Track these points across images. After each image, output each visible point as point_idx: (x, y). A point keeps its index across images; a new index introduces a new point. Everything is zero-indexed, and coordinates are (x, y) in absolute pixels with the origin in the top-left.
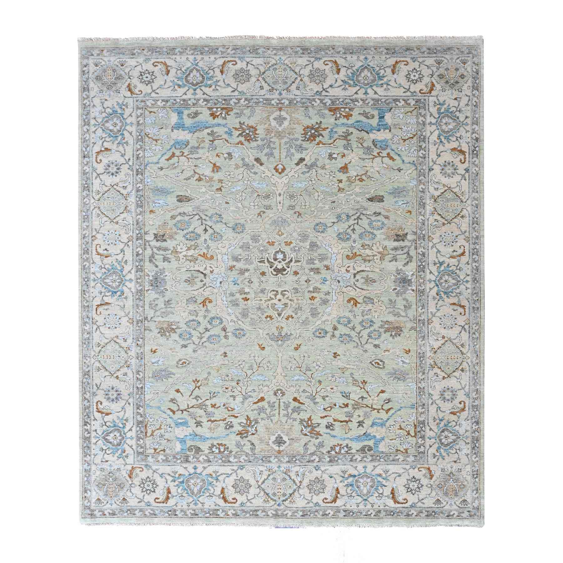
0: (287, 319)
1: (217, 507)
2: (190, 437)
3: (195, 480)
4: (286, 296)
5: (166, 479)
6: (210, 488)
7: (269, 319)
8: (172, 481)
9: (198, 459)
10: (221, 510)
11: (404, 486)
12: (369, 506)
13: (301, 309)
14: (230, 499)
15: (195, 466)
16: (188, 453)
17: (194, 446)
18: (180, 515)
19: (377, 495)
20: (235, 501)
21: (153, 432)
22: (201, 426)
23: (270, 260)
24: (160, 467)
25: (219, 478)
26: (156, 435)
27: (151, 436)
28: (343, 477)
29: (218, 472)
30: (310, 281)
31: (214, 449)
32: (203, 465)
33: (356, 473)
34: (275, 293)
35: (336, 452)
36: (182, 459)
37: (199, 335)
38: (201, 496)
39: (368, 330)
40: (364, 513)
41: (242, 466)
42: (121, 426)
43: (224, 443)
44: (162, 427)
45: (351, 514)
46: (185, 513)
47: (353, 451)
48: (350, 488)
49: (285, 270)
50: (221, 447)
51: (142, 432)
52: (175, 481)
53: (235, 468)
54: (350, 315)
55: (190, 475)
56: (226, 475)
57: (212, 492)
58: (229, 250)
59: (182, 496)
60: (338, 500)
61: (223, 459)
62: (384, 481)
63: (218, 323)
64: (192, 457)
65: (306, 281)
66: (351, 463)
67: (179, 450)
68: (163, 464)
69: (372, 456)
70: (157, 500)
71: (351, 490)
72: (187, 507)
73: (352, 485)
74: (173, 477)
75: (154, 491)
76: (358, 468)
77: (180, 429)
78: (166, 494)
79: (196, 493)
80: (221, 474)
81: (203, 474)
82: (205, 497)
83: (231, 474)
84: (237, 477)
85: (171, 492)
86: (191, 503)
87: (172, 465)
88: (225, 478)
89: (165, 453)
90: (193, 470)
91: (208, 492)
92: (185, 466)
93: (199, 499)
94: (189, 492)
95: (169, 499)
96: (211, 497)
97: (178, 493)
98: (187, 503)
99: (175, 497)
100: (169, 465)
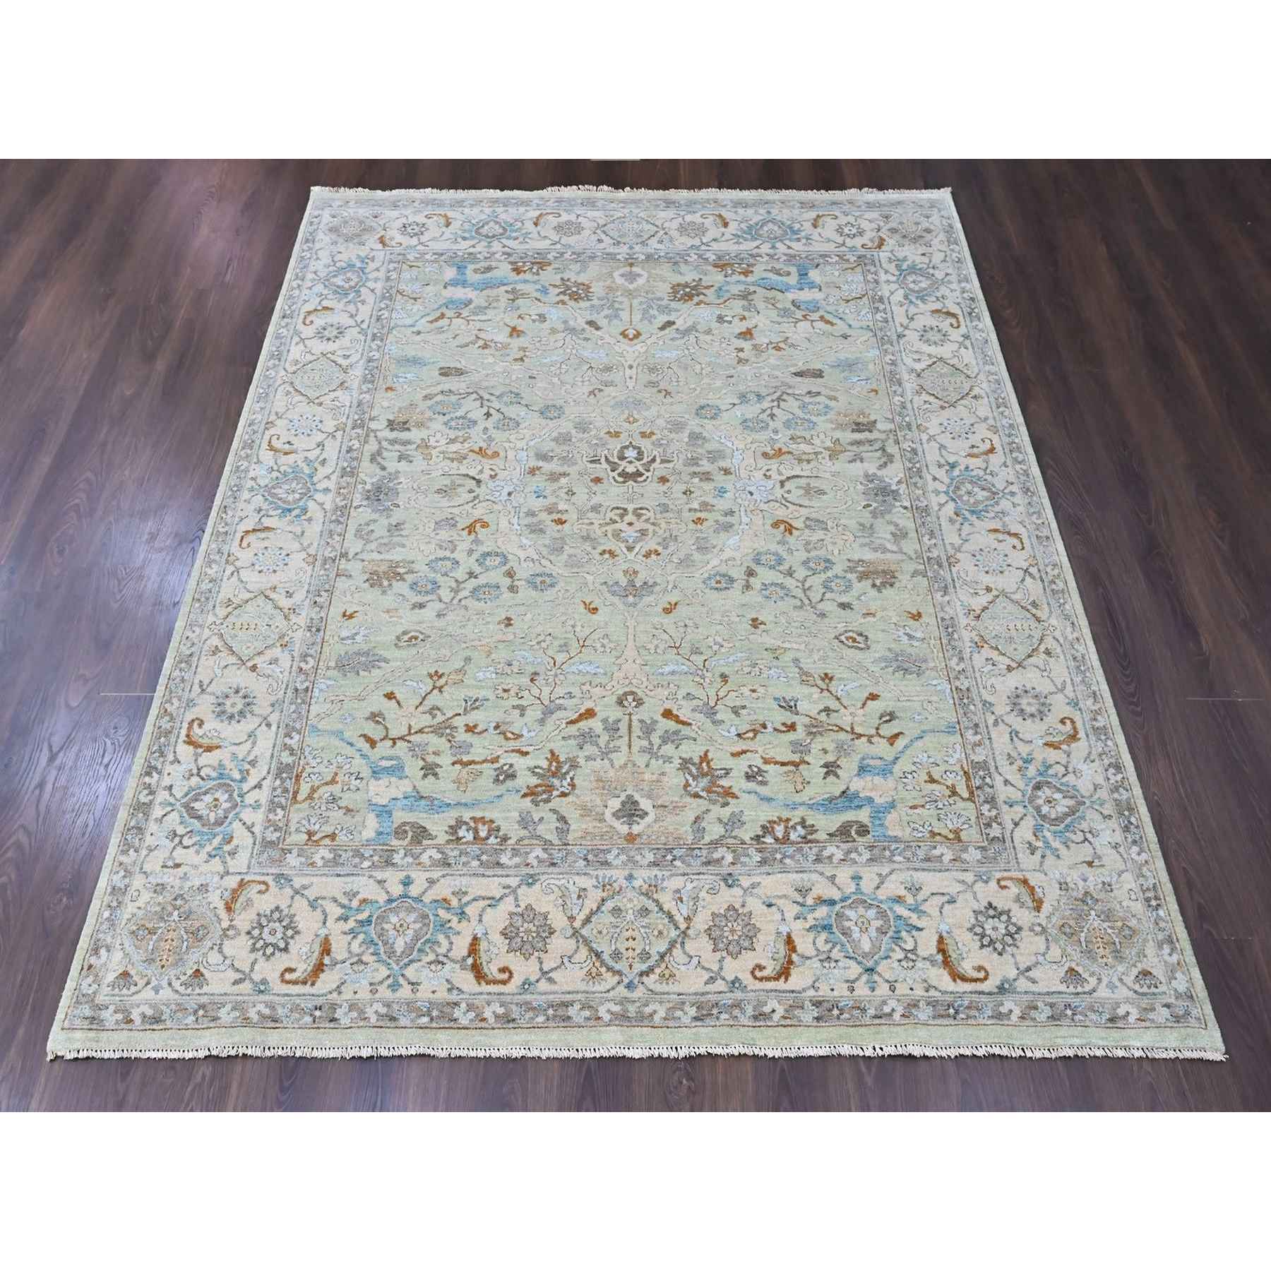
0: (647, 555)
1: (454, 997)
2: (405, 802)
3: (402, 915)
4: (644, 518)
5: (324, 912)
6: (441, 938)
7: (607, 556)
8: (339, 919)
9: (417, 857)
10: (463, 1005)
11: (970, 930)
12: (883, 989)
13: (676, 540)
14: (492, 970)
15: (408, 877)
16: (395, 842)
17: (413, 825)
18: (345, 1021)
19: (901, 955)
20: (506, 976)
21: (314, 790)
22: (435, 775)
23: (611, 459)
24: (315, 880)
25: (468, 910)
26: (320, 798)
27: (306, 799)
28: (802, 905)
29: (465, 893)
30: (691, 492)
31: (461, 833)
32: (428, 875)
33: (836, 895)
34: (618, 512)
35: (777, 839)
36: (376, 858)
37: (454, 585)
38: (411, 961)
39: (823, 576)
40: (872, 1012)
41: (532, 876)
42: (237, 776)
43: (488, 815)
44: (337, 779)
45: (836, 1012)
46: (362, 1012)
47: (821, 836)
48: (824, 936)
49: (641, 475)
50: (480, 826)
51: (286, 790)
53: (514, 882)
54: (781, 550)
55: (390, 901)
56: (488, 902)
57: (443, 950)
58: (532, 443)
59: (360, 962)
60: (794, 972)
61: (484, 858)
62: (914, 916)
63: (497, 563)
64: (402, 852)
65: (685, 493)
66: (819, 867)
67: (372, 835)
68: (326, 871)
69: (871, 848)
70: (288, 976)
71: (827, 942)
72: (369, 996)
73: (826, 928)
74: (343, 906)
75: (286, 950)
76: (837, 881)
77: (381, 782)
78: (316, 954)
79: (398, 954)
80: (475, 900)
81: (427, 899)
82: (423, 966)
83: (501, 898)
84: (518, 906)
85: (333, 950)
86: (381, 982)
87: (348, 875)
88: (484, 910)
89: (335, 843)
90: (401, 887)
91: (434, 951)
92: (379, 878)
93: (405, 972)
94: (382, 951)
95: (323, 971)
96: (440, 966)
97: (350, 952)
98: (371, 984)
99: (338, 966)
100: (339, 875)
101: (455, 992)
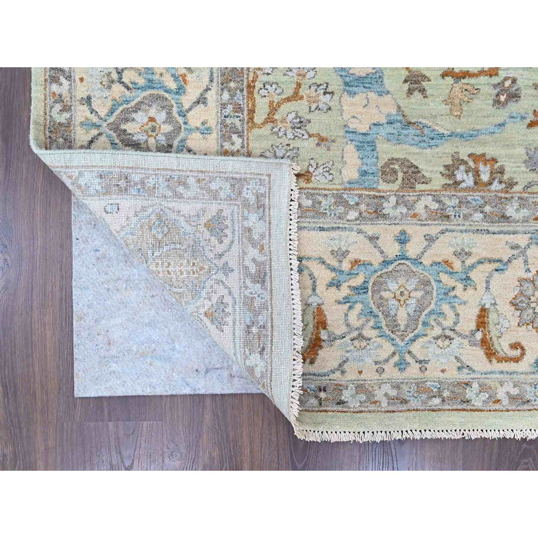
1: (464, 376)
2: (389, 129)
3: (401, 281)
5: (312, 276)
6: (446, 308)
8: (330, 285)
9: (410, 207)
10: (475, 385)
14: (503, 346)
15: (403, 232)
16: (383, 186)
17: (404, 163)
18: (354, 404)
20: (518, 352)
21: (273, 108)
22: (423, 91)
25: (472, 275)
26: (284, 120)
27: (266, 122)
29: (469, 254)
31: (459, 176)
32: (426, 230)
36: (363, 207)
38: (417, 337)
42: (172, 85)
43: (490, 151)
44: (301, 92)
46: (370, 395)
50: (481, 167)
51: (238, 108)
52: (338, 286)
53: (522, 240)
55: (386, 263)
56: (495, 266)
57: (448, 323)
59: (361, 337)
61: (487, 209)
64: (393, 199)
67: (355, 175)
72: (375, 376)
74: (334, 270)
77: (357, 98)
78: (310, 327)
79: (402, 328)
80: (480, 262)
81: (426, 261)
82: (430, 342)
83: (509, 261)
84: (528, 270)
85: (329, 322)
86: (387, 361)
87: (333, 229)
88: (490, 276)
89: (311, 185)
90: (397, 246)
91: (439, 324)
92: (370, 233)
93: (412, 348)
94: (383, 324)
95: (321, 347)
96: (447, 342)
97: (348, 325)
98: (376, 363)
99: (338, 342)
100: (322, 229)
101: (466, 371)
